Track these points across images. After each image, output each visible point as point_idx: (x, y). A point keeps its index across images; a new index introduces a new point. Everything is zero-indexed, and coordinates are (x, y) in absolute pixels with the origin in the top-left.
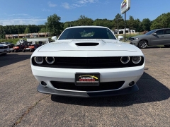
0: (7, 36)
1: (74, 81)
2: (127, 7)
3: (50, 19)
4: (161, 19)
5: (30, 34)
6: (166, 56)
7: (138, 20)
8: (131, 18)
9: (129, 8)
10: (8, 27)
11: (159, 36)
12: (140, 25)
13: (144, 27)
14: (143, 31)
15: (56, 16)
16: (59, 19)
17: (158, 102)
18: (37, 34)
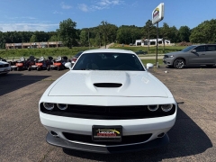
0: (8, 45)
1: (91, 134)
2: (160, 17)
3: (62, 25)
4: (203, 28)
5: (38, 44)
6: (207, 82)
7: (174, 28)
8: (165, 25)
9: (162, 18)
10: (9, 33)
11: (200, 53)
12: (176, 34)
13: (181, 37)
14: (180, 41)
15: (71, 22)
16: (74, 24)
17: (192, 157)
18: (46, 43)
